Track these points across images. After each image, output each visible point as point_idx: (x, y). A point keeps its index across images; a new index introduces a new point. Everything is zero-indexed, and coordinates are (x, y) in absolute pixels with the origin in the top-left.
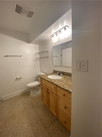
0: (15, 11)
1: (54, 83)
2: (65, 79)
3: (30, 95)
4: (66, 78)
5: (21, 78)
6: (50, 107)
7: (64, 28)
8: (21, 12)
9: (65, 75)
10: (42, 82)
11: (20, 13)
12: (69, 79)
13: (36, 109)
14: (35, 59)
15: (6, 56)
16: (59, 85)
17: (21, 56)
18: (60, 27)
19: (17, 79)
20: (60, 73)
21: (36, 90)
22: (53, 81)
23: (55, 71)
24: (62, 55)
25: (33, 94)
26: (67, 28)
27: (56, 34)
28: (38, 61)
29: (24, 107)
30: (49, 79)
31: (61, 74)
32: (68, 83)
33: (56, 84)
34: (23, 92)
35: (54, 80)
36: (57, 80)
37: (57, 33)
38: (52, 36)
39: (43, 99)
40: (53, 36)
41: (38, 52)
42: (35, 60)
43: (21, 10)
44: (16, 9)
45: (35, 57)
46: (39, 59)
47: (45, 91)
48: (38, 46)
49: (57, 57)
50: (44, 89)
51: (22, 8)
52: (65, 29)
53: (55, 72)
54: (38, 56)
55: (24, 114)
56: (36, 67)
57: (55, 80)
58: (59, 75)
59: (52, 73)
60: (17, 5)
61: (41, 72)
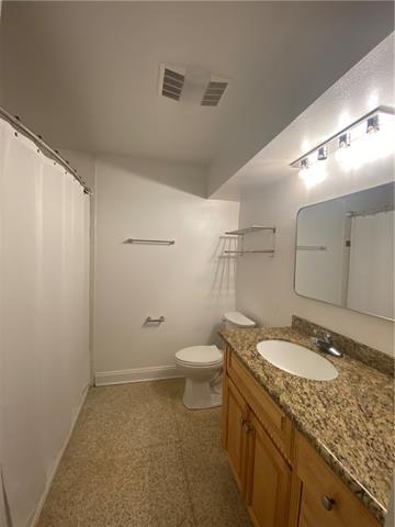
0: (164, 93)
1: (283, 398)
2: (355, 393)
3: (182, 398)
4: (363, 388)
5: (161, 320)
6: (250, 504)
7: (365, 123)
8: (179, 92)
9: (358, 359)
10: (230, 365)
11: (177, 98)
12: (382, 397)
13: (190, 476)
14: (219, 253)
15: (130, 241)
16: (308, 427)
17: (172, 243)
18: (345, 118)
19: (149, 320)
20: (325, 343)
21: (207, 385)
22: (279, 383)
23: (300, 320)
24: (348, 244)
25: (193, 397)
26: (382, 117)
27: (321, 152)
28: (229, 262)
29: (151, 446)
30: (264, 363)
31: (333, 350)
32: (370, 426)
33: (295, 409)
34: (160, 373)
35: (285, 375)
36: (302, 380)
37: (325, 147)
38: (300, 162)
39: (226, 444)
40: (304, 163)
41: (235, 228)
42: (221, 257)
43: (180, 85)
44: (164, 86)
45: (220, 248)
46: (233, 257)
47: (239, 415)
48: (236, 205)
49: (322, 249)
50: (236, 401)
51: (182, 78)
52: (373, 123)
53: (301, 330)
54: (233, 245)
55: (143, 478)
56: (221, 287)
57: (292, 377)
58: (323, 350)
59: (284, 331)
60: (168, 72)
61: (237, 310)
